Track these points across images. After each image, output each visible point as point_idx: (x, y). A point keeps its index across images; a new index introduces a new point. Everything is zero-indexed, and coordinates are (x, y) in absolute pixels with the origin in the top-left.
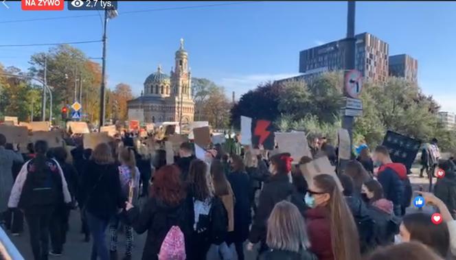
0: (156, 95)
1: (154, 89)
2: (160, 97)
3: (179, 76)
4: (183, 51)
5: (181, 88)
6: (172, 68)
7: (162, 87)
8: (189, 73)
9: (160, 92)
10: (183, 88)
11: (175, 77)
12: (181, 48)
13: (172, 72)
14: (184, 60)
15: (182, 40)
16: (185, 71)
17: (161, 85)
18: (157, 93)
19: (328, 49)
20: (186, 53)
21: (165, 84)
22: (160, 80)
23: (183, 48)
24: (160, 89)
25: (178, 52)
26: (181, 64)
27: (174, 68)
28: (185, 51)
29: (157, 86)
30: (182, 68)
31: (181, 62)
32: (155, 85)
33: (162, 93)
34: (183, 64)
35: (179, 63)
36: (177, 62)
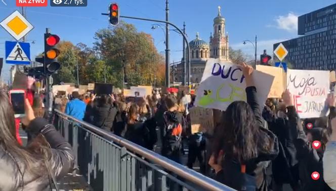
0: (197, 59)
1: (195, 54)
2: (200, 61)
3: (219, 40)
4: (221, 17)
5: (221, 51)
6: (211, 33)
7: (202, 51)
8: (227, 37)
9: (200, 56)
10: (222, 50)
11: (215, 41)
12: (219, 15)
13: (211, 37)
14: (223, 26)
15: (219, 7)
16: (223, 35)
17: (201, 50)
18: (197, 57)
19: (327, 12)
20: (223, 19)
21: (204, 49)
22: (200, 45)
23: (220, 14)
24: (200, 53)
25: (216, 18)
26: (220, 29)
27: (213, 34)
28: (223, 17)
29: (197, 51)
30: (221, 32)
31: (220, 28)
32: (195, 51)
33: (202, 57)
34: (222, 29)
35: (218, 29)
36: (216, 27)
